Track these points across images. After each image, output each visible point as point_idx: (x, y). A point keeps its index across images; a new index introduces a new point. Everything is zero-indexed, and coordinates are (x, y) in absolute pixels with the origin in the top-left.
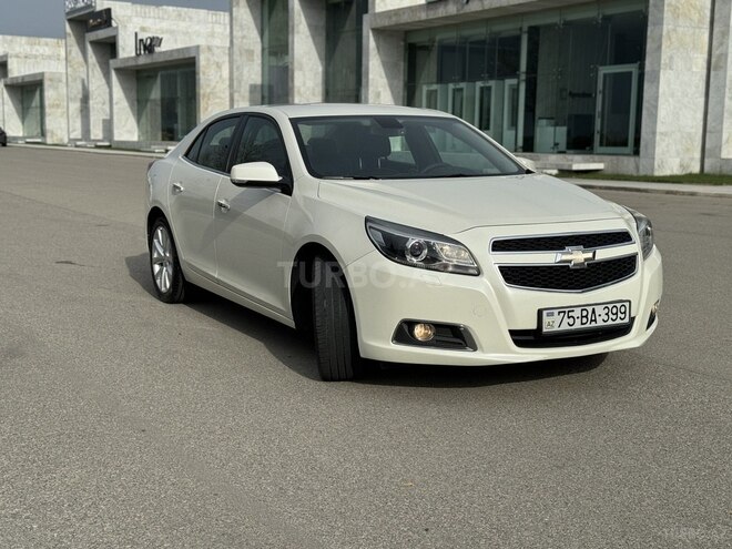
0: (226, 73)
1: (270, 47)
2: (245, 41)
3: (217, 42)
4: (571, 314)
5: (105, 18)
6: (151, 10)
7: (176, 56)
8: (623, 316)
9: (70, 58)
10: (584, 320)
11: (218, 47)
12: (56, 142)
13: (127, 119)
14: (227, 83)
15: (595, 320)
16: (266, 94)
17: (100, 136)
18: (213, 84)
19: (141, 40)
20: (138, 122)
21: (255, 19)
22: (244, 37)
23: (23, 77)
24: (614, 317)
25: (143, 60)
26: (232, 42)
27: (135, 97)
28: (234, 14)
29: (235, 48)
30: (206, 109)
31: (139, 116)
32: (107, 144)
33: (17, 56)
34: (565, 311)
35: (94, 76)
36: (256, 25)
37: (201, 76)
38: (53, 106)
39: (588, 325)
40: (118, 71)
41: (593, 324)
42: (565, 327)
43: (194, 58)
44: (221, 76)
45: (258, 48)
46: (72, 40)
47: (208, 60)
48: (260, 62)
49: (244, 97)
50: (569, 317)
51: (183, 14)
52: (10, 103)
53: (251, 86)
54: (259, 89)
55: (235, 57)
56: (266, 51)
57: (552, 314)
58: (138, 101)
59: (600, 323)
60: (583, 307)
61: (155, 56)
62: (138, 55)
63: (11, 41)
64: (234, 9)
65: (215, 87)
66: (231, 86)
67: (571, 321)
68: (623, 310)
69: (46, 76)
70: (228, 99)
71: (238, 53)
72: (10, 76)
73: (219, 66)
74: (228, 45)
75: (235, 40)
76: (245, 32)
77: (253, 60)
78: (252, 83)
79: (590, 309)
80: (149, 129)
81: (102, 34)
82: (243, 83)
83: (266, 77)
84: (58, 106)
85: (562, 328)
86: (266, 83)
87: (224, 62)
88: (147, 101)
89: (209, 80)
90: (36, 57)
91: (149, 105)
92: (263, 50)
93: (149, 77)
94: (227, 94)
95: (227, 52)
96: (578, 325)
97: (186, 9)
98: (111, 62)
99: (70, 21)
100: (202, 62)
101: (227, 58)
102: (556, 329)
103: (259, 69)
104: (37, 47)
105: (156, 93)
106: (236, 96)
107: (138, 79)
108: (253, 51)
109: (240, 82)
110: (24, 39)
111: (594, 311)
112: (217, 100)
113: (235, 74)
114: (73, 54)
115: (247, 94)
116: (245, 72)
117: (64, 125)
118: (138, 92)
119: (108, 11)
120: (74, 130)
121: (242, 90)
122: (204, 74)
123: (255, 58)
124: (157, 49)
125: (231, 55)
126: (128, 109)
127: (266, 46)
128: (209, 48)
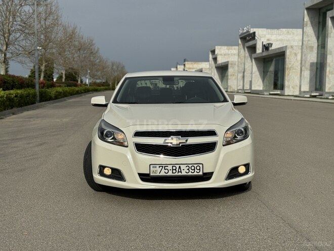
0: (299, 57)
1: (321, 45)
2: (309, 42)
3: (295, 44)
4: (166, 168)
5: (253, 36)
6: (275, 31)
7: (278, 51)
8: (198, 171)
9: (240, 54)
10: (174, 171)
11: (296, 46)
12: (232, 91)
13: (258, 81)
14: (300, 62)
15: (181, 172)
16: (319, 67)
17: (248, 88)
18: (292, 63)
19: (264, 45)
20: (263, 81)
21: (315, 32)
22: (309, 40)
23: (222, 63)
24: (193, 171)
25: (265, 54)
26: (303, 43)
27: (262, 71)
28: (304, 30)
29: (304, 46)
30: (289, 74)
31: (263, 78)
32: (249, 91)
33: (221, 55)
34: (163, 166)
35: (247, 62)
36: (315, 35)
37: (287, 59)
38: (231, 75)
39: (176, 174)
40: (255, 59)
41: (180, 174)
42: (163, 174)
43: (284, 52)
44: (296, 59)
45: (316, 45)
46: (241, 46)
47: (291, 52)
48: (316, 52)
49: (307, 68)
50: (165, 169)
51: (290, 32)
52: (217, 74)
53: (311, 63)
54: (315, 64)
55: (304, 50)
56: (320, 47)
57: (156, 167)
58: (264, 72)
59: (184, 173)
60: (173, 165)
61: (269, 51)
62: (263, 51)
63: (220, 48)
64: (305, 28)
65: (293, 64)
66: (301, 63)
67: (166, 171)
68: (198, 168)
69: (230, 63)
70: (299, 70)
71: (305, 48)
72: (218, 63)
73: (296, 55)
74: (301, 44)
75: (304, 42)
76: (309, 38)
77: (313, 51)
78: (311, 61)
79: (178, 166)
80: (268, 84)
81: (251, 43)
82: (307, 62)
83: (319, 59)
84: (233, 75)
85: (161, 174)
86: (319, 61)
87: (298, 53)
88: (267, 72)
89: (291, 61)
90: (229, 55)
91: (268, 74)
92: (318, 46)
93: (269, 61)
94: (299, 67)
95: (300, 48)
96: (170, 173)
97: (291, 29)
98: (253, 55)
99: (241, 38)
100: (288, 53)
101: (300, 51)
102: (158, 174)
103: (316, 55)
104: (230, 50)
105: (272, 68)
106: (303, 68)
107: (264, 62)
108: (313, 47)
109: (306, 62)
110: (225, 47)
111: (180, 167)
112: (294, 71)
113: (303, 58)
114: (241, 52)
115: (309, 67)
116: (308, 57)
117: (236, 84)
118: (264, 68)
119: (254, 33)
120: (239, 86)
121: (307, 65)
122: (288, 58)
123: (314, 50)
124: (270, 49)
125: (302, 49)
126: (259, 76)
127: (320, 44)
128: (292, 47)
